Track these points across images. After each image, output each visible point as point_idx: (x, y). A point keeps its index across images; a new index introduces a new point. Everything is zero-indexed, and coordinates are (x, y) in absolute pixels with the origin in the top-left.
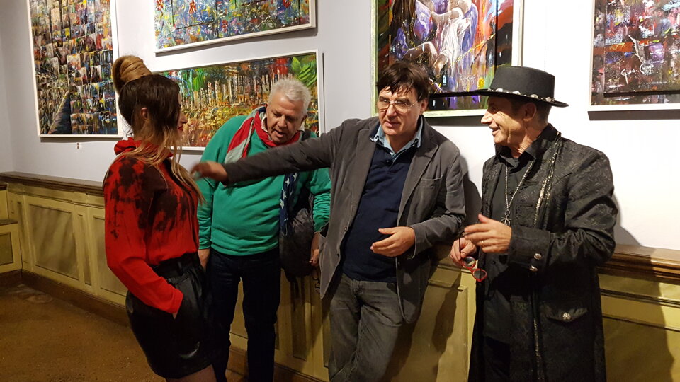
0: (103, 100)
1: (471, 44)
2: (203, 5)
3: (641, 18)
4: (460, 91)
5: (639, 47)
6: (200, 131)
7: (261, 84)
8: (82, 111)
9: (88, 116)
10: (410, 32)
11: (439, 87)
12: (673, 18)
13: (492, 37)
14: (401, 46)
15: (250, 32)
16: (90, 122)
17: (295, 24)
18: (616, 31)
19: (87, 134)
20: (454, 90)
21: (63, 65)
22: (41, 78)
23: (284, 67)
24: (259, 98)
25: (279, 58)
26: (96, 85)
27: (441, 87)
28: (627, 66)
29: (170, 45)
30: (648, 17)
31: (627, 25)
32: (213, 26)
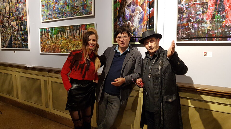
0: (23, 37)
1: (142, 22)
2: (58, 7)
3: (191, 16)
4: (139, 36)
5: (190, 24)
6: (56, 48)
7: (77, 33)
8: (16, 41)
9: (18, 42)
10: (124, 18)
11: (132, 35)
12: (200, 16)
13: (148, 20)
14: (121, 22)
15: (73, 16)
16: (19, 44)
17: (88, 14)
18: (184, 19)
19: (18, 48)
20: (137, 36)
21: (10, 25)
22: (2, 29)
23: (84, 28)
24: (76, 37)
25: (83, 25)
26: (21, 32)
27: (133, 35)
28: (187, 30)
29: (47, 20)
30: (193, 16)
31: (187, 18)
32: (61, 14)
